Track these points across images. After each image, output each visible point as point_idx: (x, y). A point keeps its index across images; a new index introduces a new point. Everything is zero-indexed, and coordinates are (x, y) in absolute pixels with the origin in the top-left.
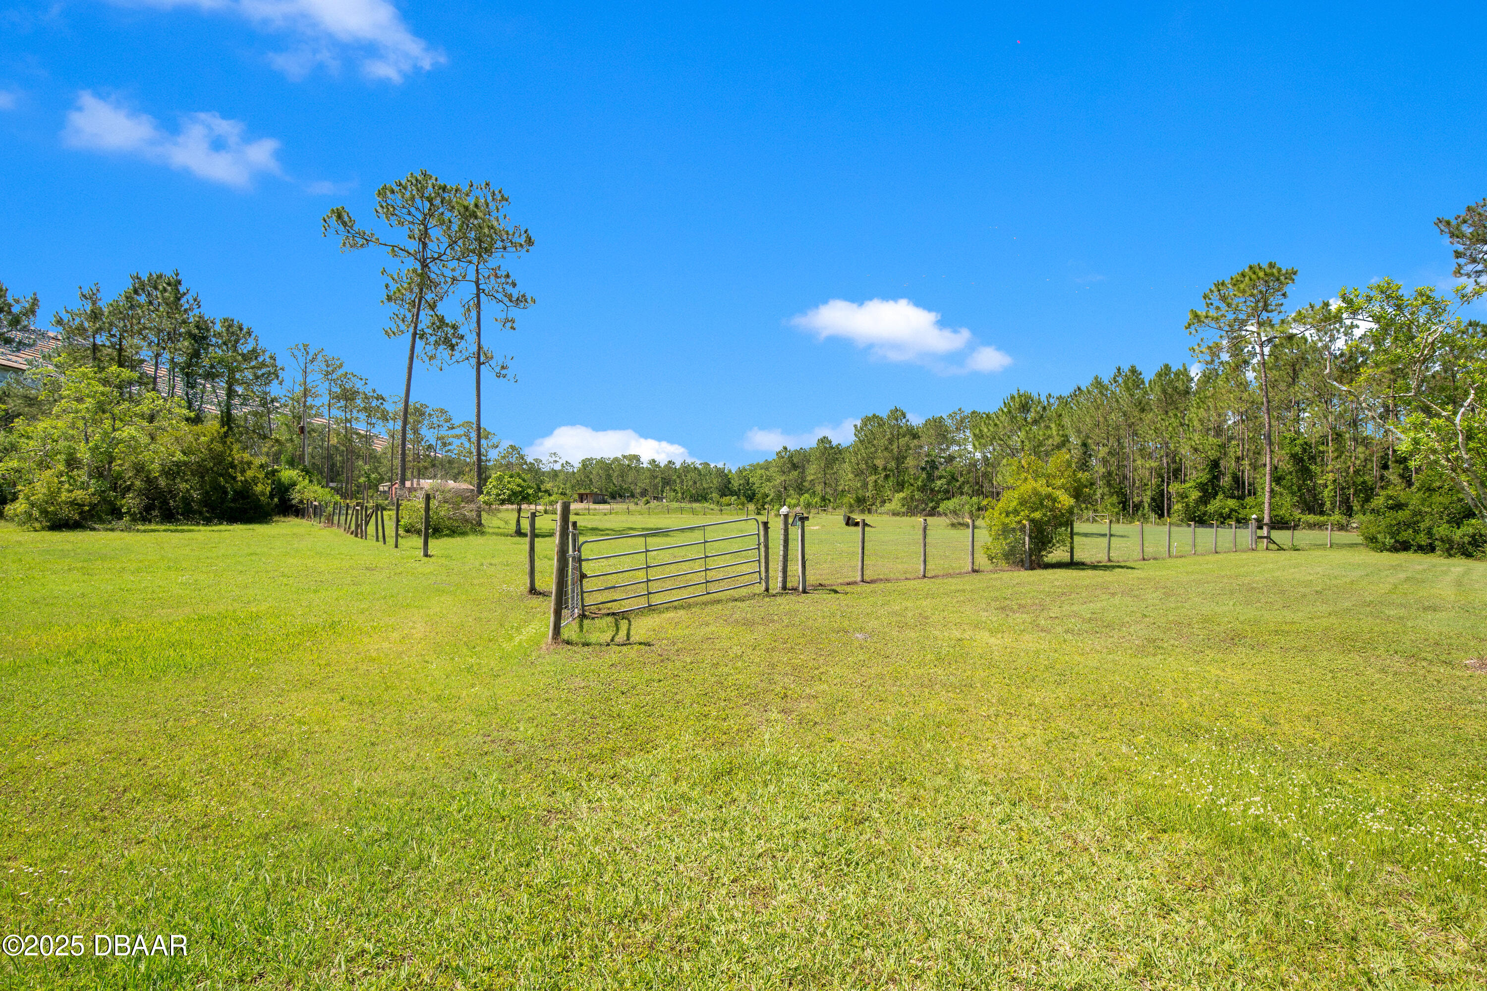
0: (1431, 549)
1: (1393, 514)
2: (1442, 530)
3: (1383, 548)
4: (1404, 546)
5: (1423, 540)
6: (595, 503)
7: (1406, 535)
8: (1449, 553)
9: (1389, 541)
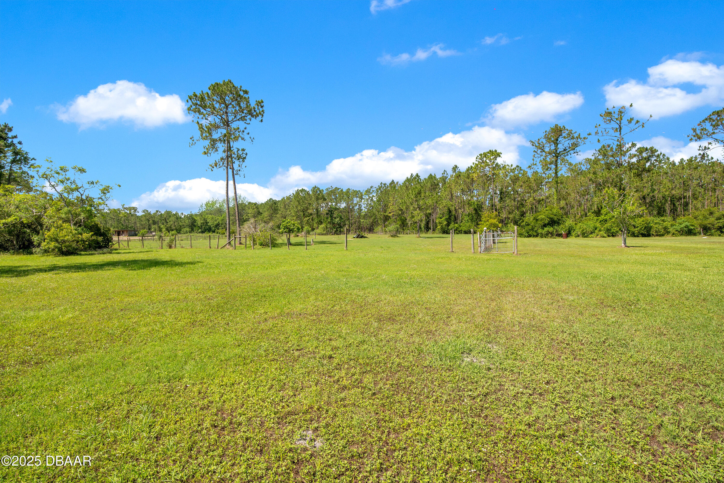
0: (537, 236)
1: (527, 227)
2: (540, 231)
3: (525, 237)
4: (530, 236)
5: (535, 234)
6: (130, 235)
7: (530, 233)
8: (542, 237)
9: (527, 234)
